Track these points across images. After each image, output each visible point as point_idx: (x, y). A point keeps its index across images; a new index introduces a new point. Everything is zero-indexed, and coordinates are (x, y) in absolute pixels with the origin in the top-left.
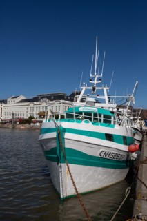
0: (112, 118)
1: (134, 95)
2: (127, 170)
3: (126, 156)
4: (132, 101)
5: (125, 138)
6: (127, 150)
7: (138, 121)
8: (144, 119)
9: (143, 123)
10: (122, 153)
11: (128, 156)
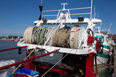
0: (102, 39)
1: (110, 30)
2: (108, 59)
3: (108, 53)
4: (109, 32)
5: (108, 46)
6: (109, 51)
7: (111, 40)
8: (114, 40)
9: (113, 41)
10: (107, 52)
11: (109, 53)
